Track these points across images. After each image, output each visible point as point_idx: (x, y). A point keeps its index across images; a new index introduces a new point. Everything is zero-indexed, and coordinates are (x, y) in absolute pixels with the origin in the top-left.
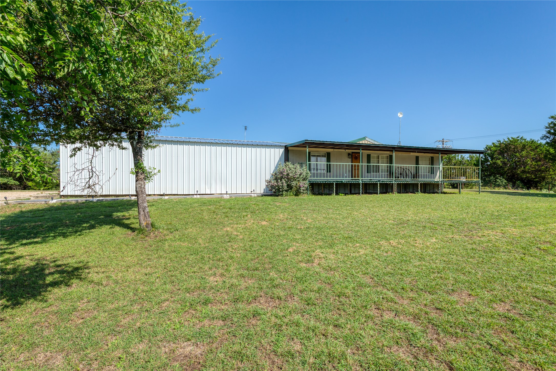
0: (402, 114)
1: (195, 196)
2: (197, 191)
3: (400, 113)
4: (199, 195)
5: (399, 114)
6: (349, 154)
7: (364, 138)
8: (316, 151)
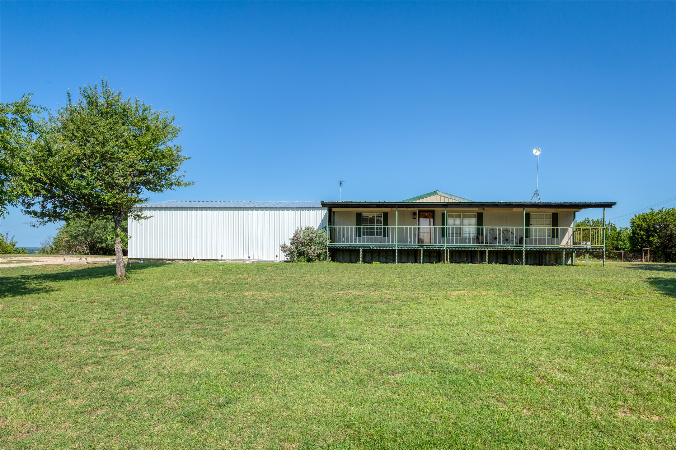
0: (539, 151)
1: (220, 261)
2: (222, 256)
3: (537, 149)
4: (224, 260)
5: (534, 151)
6: (414, 214)
7: (435, 193)
8: (369, 212)
